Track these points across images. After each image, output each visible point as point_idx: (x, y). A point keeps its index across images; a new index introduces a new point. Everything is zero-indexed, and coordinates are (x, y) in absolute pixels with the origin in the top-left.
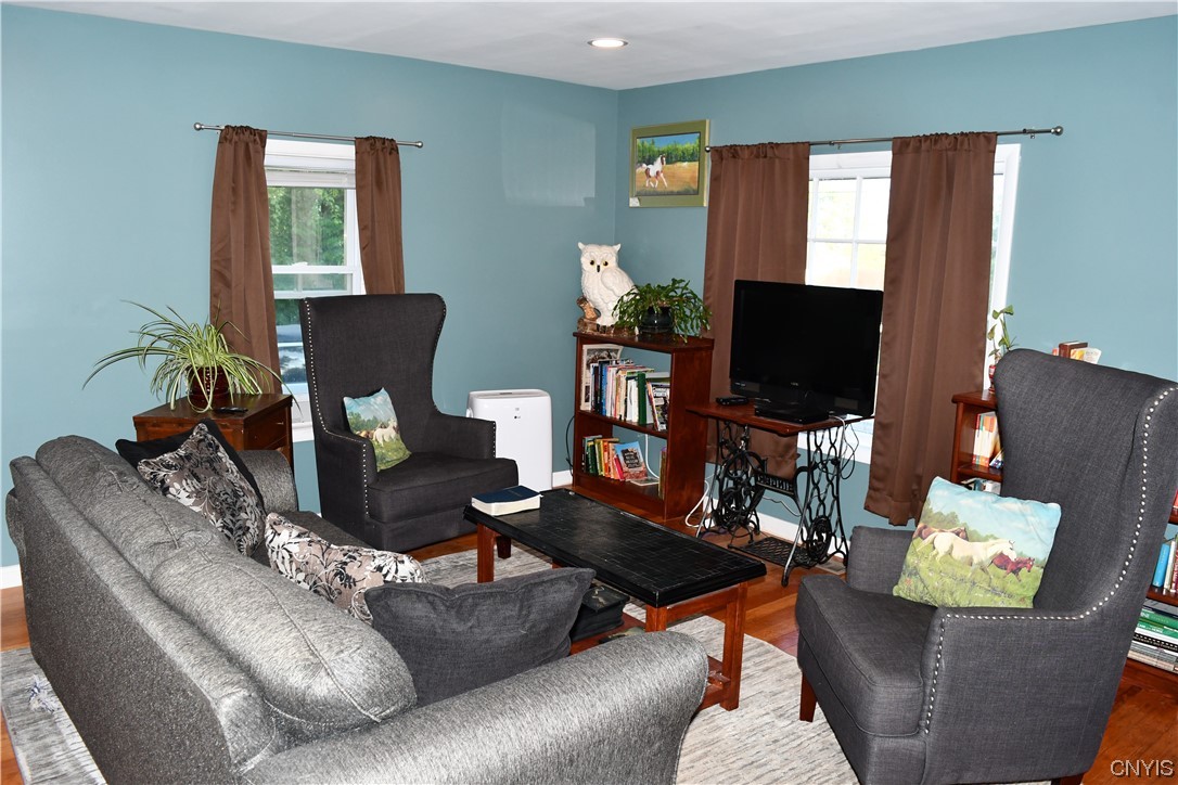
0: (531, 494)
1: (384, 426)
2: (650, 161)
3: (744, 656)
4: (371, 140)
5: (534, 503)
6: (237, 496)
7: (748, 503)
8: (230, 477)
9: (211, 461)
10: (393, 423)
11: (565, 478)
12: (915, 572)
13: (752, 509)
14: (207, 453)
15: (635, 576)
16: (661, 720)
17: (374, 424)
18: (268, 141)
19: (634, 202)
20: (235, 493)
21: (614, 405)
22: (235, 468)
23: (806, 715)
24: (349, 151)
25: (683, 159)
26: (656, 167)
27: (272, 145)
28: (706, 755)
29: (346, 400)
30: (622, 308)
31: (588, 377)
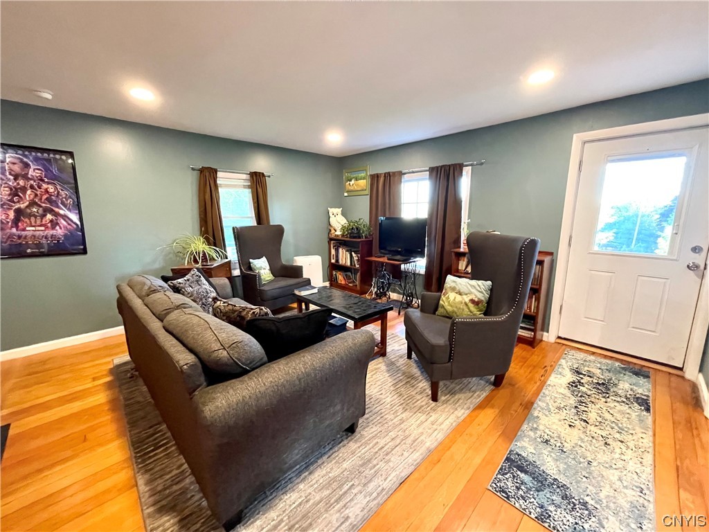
0: (315, 288)
1: (264, 269)
2: (350, 181)
3: (388, 338)
4: (255, 173)
5: (315, 291)
6: (208, 293)
7: (386, 289)
8: (206, 287)
9: (197, 281)
10: (268, 267)
11: (327, 284)
12: (443, 307)
13: (387, 290)
14: (196, 278)
15: (349, 313)
16: (359, 361)
17: (261, 268)
18: (218, 173)
19: (346, 194)
20: (207, 292)
21: (342, 260)
22: (207, 283)
23: (409, 357)
24: (247, 177)
25: (361, 179)
26: (353, 182)
27: (219, 174)
28: (376, 373)
29: (251, 260)
30: (343, 228)
31: (333, 252)
